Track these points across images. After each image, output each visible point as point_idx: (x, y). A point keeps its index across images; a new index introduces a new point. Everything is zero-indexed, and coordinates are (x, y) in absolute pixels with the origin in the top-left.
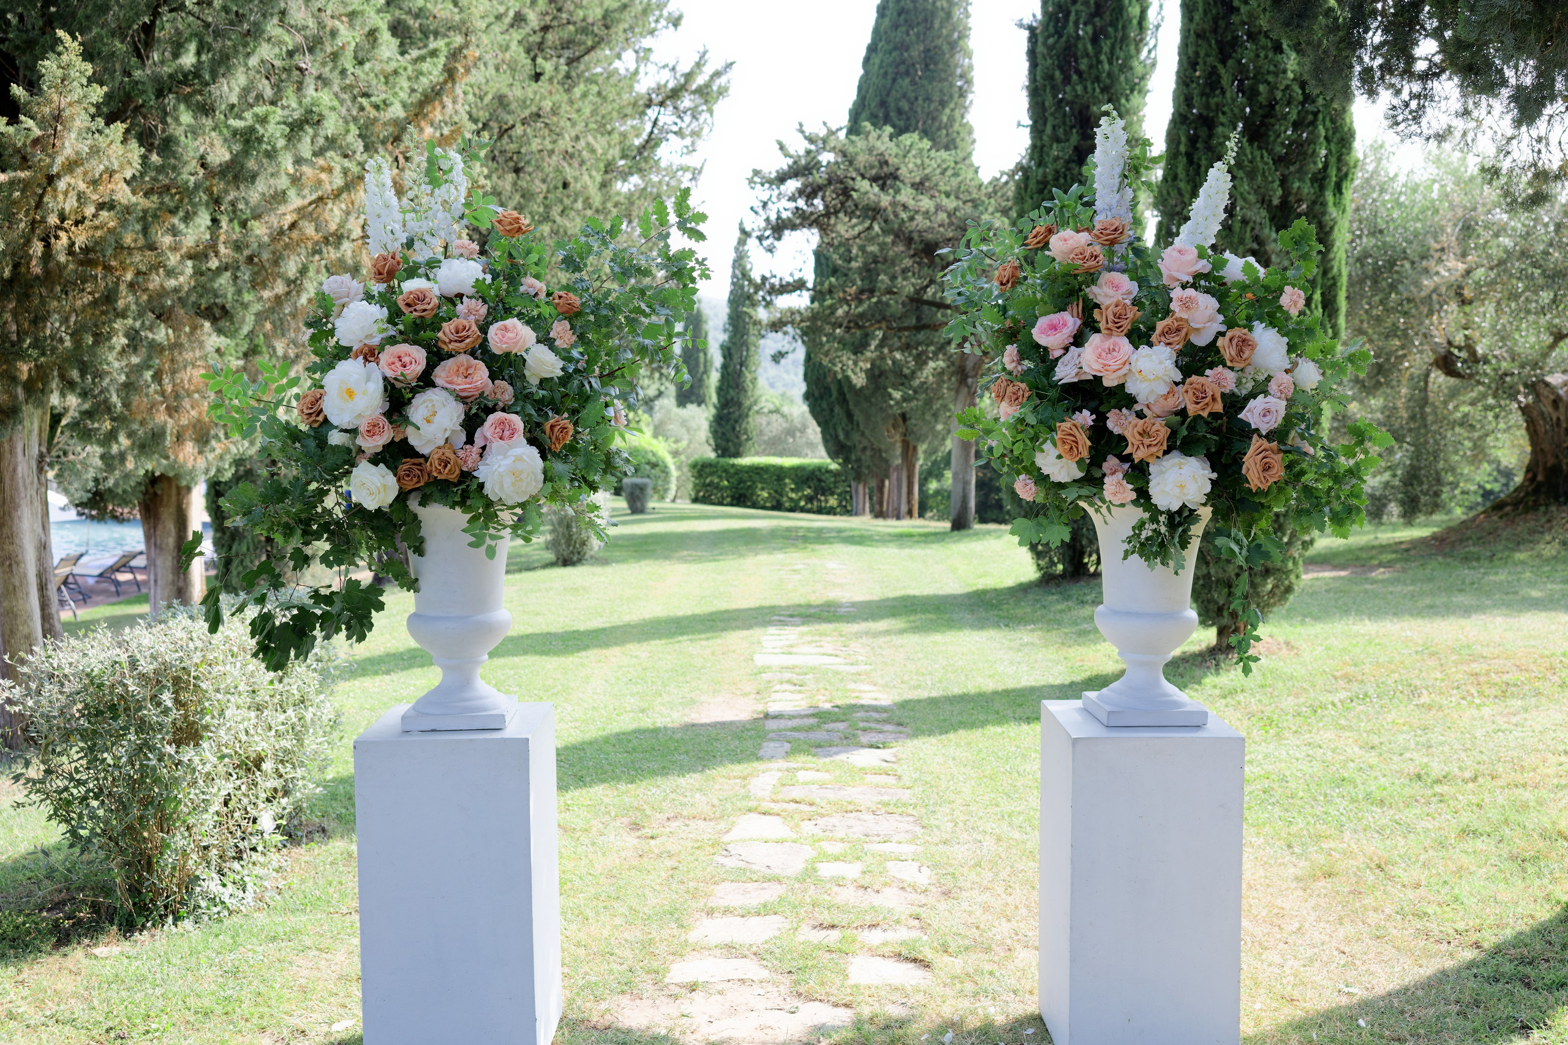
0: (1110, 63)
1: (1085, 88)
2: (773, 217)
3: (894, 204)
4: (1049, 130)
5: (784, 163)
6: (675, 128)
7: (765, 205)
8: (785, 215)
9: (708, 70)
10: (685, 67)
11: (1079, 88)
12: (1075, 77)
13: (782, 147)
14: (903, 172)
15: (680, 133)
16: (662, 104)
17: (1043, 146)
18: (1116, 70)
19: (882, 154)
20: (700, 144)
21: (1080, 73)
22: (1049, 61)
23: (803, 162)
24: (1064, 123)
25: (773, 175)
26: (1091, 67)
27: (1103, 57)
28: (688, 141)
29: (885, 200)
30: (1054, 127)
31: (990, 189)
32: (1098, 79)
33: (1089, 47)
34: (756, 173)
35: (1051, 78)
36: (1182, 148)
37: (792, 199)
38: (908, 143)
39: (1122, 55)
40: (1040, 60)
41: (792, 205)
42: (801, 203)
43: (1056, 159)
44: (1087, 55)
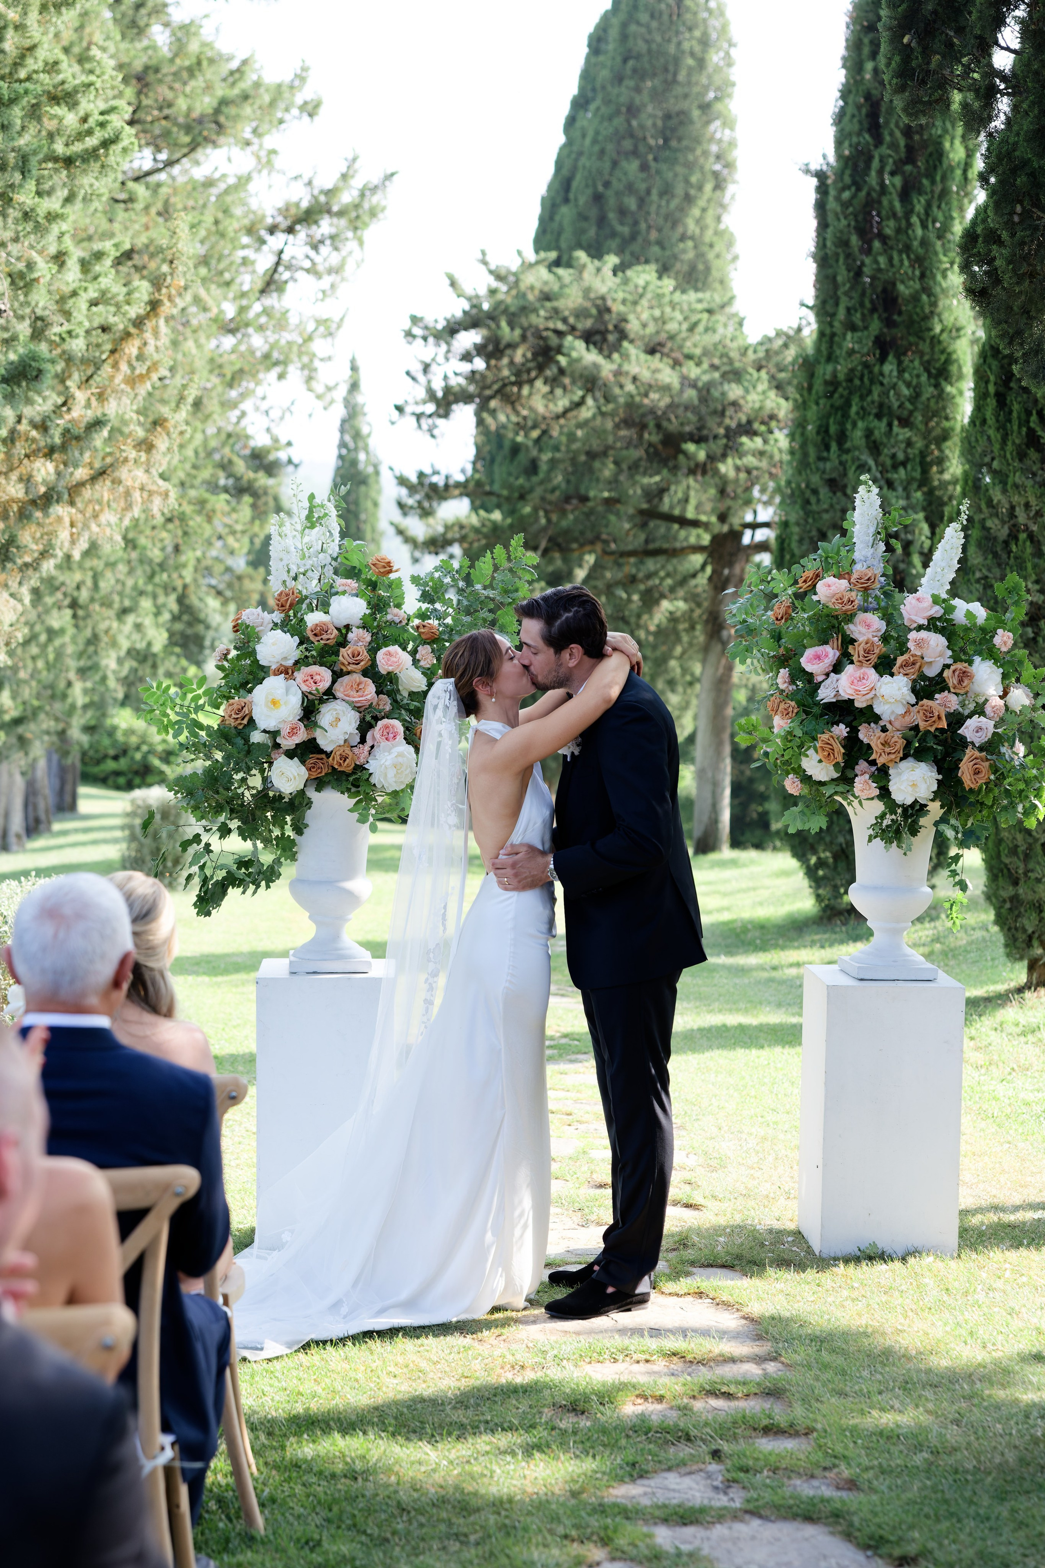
0: (924, 226)
1: (891, 259)
2: (438, 386)
3: (618, 373)
4: (841, 314)
5: (457, 308)
6: (307, 264)
7: (426, 368)
8: (454, 381)
9: (357, 183)
10: (327, 181)
11: (882, 260)
12: (877, 244)
13: (453, 284)
14: (633, 326)
15: (313, 271)
16: (290, 230)
17: (833, 335)
18: (932, 236)
19: (603, 298)
20: (342, 289)
21: (883, 238)
22: (844, 222)
23: (486, 306)
24: (862, 305)
25: (440, 326)
26: (898, 231)
27: (915, 219)
28: (326, 282)
29: (607, 368)
30: (848, 310)
31: (761, 354)
32: (907, 248)
33: (897, 205)
34: (415, 320)
35: (844, 243)
36: (992, 389)
37: (467, 357)
38: (641, 282)
39: (940, 216)
40: (831, 218)
41: (466, 367)
42: (479, 364)
43: (851, 352)
44: (894, 215)
